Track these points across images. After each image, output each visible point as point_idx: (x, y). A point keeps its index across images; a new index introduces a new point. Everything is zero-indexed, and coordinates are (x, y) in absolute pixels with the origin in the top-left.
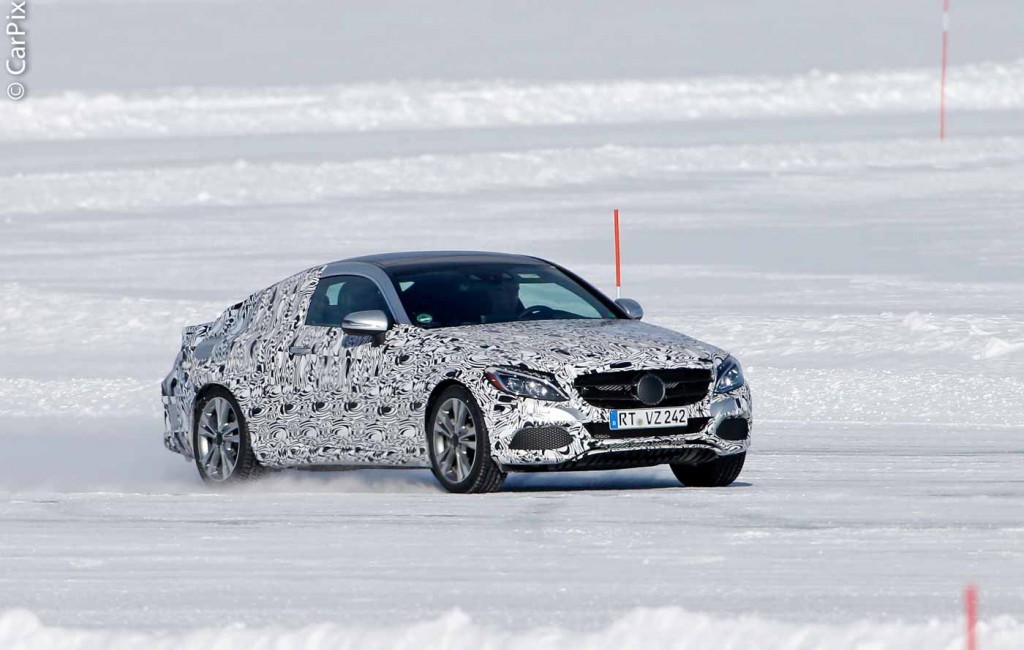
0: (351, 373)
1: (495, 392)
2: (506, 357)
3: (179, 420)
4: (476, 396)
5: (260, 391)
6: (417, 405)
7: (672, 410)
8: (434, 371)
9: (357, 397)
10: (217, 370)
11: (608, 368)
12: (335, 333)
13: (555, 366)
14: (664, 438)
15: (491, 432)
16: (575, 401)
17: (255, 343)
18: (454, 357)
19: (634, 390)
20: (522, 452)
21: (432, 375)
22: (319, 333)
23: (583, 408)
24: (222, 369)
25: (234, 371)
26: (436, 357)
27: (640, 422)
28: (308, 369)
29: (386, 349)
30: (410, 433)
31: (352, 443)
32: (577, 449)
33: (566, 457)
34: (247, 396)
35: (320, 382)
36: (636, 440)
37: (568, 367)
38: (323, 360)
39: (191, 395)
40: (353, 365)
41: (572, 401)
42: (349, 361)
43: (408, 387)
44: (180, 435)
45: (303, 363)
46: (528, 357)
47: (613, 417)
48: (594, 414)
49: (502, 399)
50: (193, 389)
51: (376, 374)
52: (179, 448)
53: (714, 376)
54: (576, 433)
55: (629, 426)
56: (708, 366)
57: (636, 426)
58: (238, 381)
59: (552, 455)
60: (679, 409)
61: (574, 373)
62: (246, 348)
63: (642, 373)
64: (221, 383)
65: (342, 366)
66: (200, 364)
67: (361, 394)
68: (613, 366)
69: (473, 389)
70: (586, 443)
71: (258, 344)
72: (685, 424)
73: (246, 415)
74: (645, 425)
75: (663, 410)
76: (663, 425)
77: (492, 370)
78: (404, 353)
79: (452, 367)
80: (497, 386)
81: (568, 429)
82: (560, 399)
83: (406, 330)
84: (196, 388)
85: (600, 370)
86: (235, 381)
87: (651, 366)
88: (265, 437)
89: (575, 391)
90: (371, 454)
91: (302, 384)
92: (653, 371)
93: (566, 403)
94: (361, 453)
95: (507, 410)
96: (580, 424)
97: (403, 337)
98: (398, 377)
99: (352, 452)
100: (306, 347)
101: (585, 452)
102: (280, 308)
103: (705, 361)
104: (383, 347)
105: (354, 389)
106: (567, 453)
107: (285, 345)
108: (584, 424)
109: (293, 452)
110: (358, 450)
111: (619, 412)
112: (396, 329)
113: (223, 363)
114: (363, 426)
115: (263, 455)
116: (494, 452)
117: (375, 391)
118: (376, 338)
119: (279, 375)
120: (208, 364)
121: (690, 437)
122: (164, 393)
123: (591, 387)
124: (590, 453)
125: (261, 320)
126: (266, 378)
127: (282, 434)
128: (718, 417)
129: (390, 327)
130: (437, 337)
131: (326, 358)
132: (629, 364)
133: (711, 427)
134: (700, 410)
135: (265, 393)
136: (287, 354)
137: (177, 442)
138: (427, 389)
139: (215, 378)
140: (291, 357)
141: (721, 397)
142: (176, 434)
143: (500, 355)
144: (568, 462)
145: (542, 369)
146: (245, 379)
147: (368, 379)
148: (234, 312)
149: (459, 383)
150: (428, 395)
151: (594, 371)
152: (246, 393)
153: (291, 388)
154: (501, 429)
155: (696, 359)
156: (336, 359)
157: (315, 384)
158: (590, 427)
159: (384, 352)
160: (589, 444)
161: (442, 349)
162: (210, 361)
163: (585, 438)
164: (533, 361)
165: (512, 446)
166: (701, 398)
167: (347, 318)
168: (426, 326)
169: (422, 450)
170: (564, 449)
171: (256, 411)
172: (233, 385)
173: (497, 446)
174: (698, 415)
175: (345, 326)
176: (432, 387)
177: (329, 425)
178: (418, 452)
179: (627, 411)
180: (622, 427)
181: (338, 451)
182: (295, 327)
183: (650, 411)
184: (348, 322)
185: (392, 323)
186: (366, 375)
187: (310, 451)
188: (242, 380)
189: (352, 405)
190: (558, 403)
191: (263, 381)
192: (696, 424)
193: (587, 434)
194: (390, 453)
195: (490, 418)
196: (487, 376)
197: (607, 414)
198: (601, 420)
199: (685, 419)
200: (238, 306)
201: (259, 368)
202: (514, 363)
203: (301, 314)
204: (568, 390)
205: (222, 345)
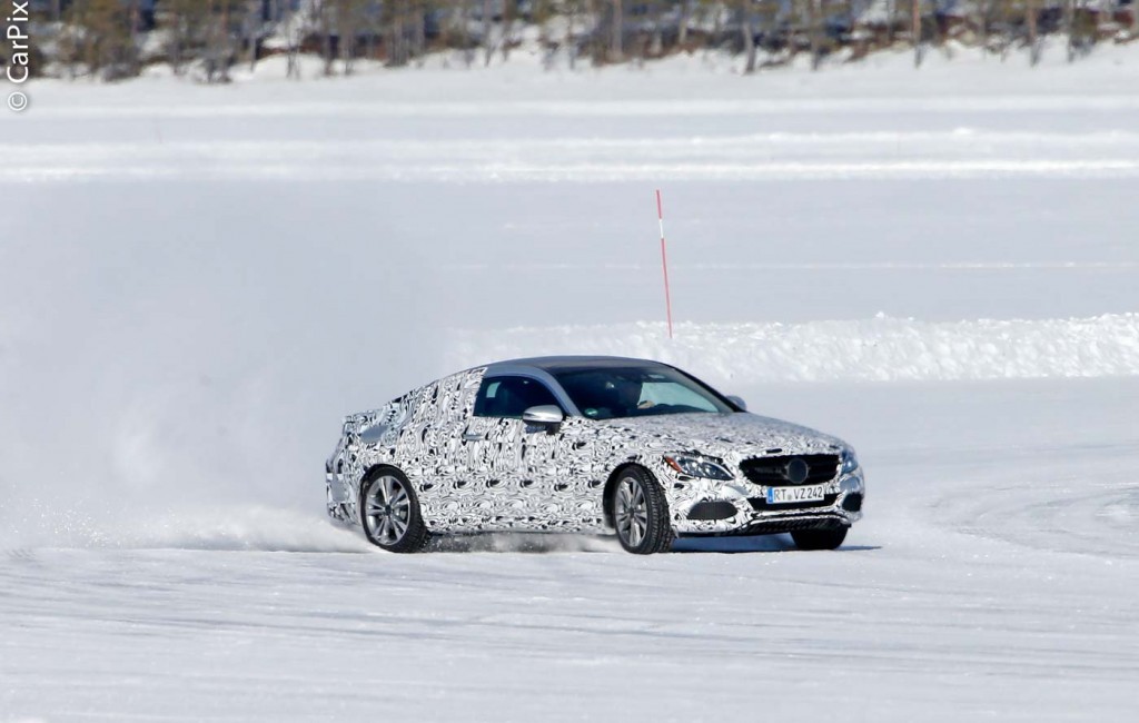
0: (527, 457)
1: (674, 472)
2: (680, 444)
3: (346, 493)
4: (657, 475)
5: (433, 471)
6: (595, 483)
7: (813, 487)
8: (613, 455)
9: (531, 476)
10: (388, 452)
11: (765, 454)
12: (507, 423)
13: (723, 451)
14: (807, 511)
15: (671, 506)
16: (740, 479)
17: (425, 431)
18: (632, 444)
19: (784, 471)
20: (698, 522)
21: (611, 458)
22: (491, 423)
23: (747, 486)
24: (392, 452)
25: (407, 454)
26: (614, 444)
27: (790, 497)
28: (482, 453)
29: (563, 436)
30: (587, 506)
31: (526, 513)
32: (742, 518)
33: (734, 526)
34: (417, 476)
35: (495, 464)
36: (787, 512)
37: (734, 453)
38: (497, 446)
39: (361, 473)
40: (528, 450)
41: (738, 480)
42: (524, 447)
43: (587, 468)
44: (347, 506)
45: (477, 448)
46: (698, 444)
47: (770, 493)
48: (756, 490)
49: (681, 478)
50: (362, 467)
51: (553, 457)
52: (343, 516)
53: (840, 459)
54: (740, 506)
55: (782, 501)
56: (837, 452)
57: (786, 501)
58: (410, 462)
59: (722, 525)
60: (817, 486)
61: (739, 457)
62: (418, 435)
63: (791, 457)
64: (392, 463)
65: (518, 451)
66: (368, 447)
67: (538, 474)
68: (768, 452)
69: (654, 470)
70: (749, 514)
71: (429, 432)
72: (822, 498)
73: (417, 489)
74: (794, 500)
75: (806, 487)
76: (807, 499)
77: (671, 455)
78: (582, 440)
79: (632, 452)
80: (674, 467)
81: (734, 503)
82: (727, 478)
83: (580, 422)
84: (365, 468)
85: (759, 456)
86: (406, 462)
87: (797, 452)
88: (436, 508)
89: (740, 472)
90: (545, 523)
91: (476, 465)
92: (799, 456)
93: (732, 482)
94: (535, 521)
95: (685, 488)
96: (744, 499)
97: (577, 427)
98: (576, 460)
99: (526, 521)
100: (479, 435)
101: (748, 523)
102: (445, 402)
103: (835, 447)
104: (558, 436)
105: (530, 470)
106: (734, 522)
107: (457, 432)
108: (749, 500)
109: (464, 520)
110: (531, 519)
111: (774, 489)
112: (569, 420)
113: (393, 446)
114: (538, 499)
115: (432, 523)
116: (673, 521)
117: (552, 471)
118: (551, 428)
119: (452, 457)
120: (377, 447)
121: (825, 509)
122: (328, 471)
123: (753, 469)
124: (752, 523)
125: (426, 412)
126: (439, 460)
127: (453, 506)
128: (845, 493)
129: (564, 419)
130: (611, 427)
131: (500, 444)
132: (780, 450)
133: (839, 502)
134: (833, 488)
135: (437, 472)
136: (460, 441)
137: (342, 511)
138: (606, 469)
139: (385, 459)
140: (464, 443)
141: (846, 477)
142: (342, 505)
143: (674, 443)
144: (736, 530)
145: (713, 455)
146: (417, 460)
147: (545, 461)
148: (396, 405)
149: (641, 466)
150: (607, 474)
151: (755, 456)
152: (418, 472)
153: (465, 468)
154: (680, 503)
155: (828, 445)
156: (511, 445)
157: (489, 466)
158: (753, 501)
159: (561, 439)
160: (752, 515)
161: (618, 438)
162: (379, 445)
163: (748, 510)
164: (704, 448)
165: (689, 518)
166: (832, 477)
167: (528, 412)
168: (597, 418)
169: (599, 521)
170: (731, 519)
171: (427, 487)
172: (404, 466)
173: (676, 518)
174: (832, 492)
175: (526, 418)
176: (612, 468)
177: (504, 498)
178: (594, 522)
179: (780, 488)
180: (776, 501)
181: (512, 520)
182: (464, 418)
183: (797, 488)
184: (529, 415)
185: (565, 415)
186: (542, 458)
187: (483, 520)
188: (413, 461)
189: (528, 483)
190: (727, 482)
191: (436, 462)
192: (830, 499)
193: (750, 507)
194: (565, 523)
195: (670, 495)
196: (666, 460)
197: (765, 490)
198: (760, 496)
199: (822, 495)
200: (398, 400)
201: (432, 451)
202: (689, 450)
203: (468, 407)
204: (734, 471)
205: (391, 432)
